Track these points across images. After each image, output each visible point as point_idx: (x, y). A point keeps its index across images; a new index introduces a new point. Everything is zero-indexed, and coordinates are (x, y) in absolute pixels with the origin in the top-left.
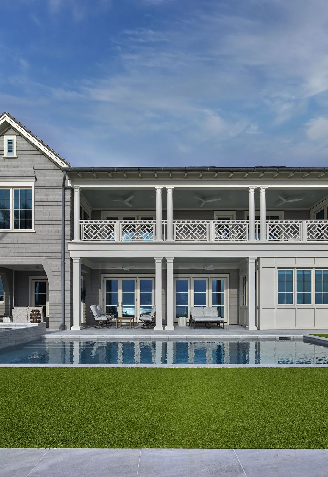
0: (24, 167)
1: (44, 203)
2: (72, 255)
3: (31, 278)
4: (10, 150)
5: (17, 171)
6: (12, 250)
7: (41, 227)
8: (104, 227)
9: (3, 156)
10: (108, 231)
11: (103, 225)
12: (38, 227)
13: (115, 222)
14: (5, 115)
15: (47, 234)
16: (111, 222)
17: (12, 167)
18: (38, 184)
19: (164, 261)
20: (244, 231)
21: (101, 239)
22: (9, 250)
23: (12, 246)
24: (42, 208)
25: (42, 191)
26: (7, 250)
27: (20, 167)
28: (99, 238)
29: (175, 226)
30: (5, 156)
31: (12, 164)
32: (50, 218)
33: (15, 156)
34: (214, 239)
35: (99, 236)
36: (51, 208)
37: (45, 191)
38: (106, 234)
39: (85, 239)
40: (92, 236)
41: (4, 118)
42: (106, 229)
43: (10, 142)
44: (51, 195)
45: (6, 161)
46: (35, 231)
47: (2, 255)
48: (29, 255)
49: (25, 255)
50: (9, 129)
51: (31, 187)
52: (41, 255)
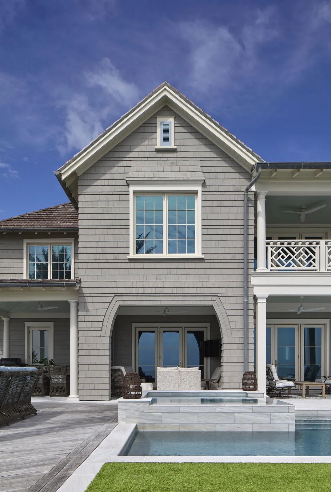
0: (186, 163)
1: (215, 216)
2: (257, 291)
3: (134, 325)
4: (166, 138)
5: (177, 169)
6: (170, 284)
7: (211, 250)
8: (301, 250)
9: (156, 147)
10: (307, 257)
11: (299, 248)
12: (206, 250)
13: (317, 243)
14: (165, 87)
15: (220, 261)
16: (311, 243)
17: (168, 163)
18: (207, 188)
21: (296, 268)
22: (165, 284)
24: (212, 223)
25: (212, 197)
26: (158, 284)
27: (180, 163)
28: (293, 266)
30: (159, 146)
31: (169, 159)
32: (225, 238)
33: (173, 146)
35: (293, 264)
36: (225, 223)
37: (217, 197)
38: (304, 260)
39: (272, 268)
40: (283, 264)
41: (163, 91)
42: (304, 254)
43: (166, 127)
44: (226, 204)
45: (159, 154)
46: (203, 257)
47: (153, 291)
48: (194, 291)
49: (188, 291)
50: (164, 107)
51: (196, 193)
52: (212, 291)
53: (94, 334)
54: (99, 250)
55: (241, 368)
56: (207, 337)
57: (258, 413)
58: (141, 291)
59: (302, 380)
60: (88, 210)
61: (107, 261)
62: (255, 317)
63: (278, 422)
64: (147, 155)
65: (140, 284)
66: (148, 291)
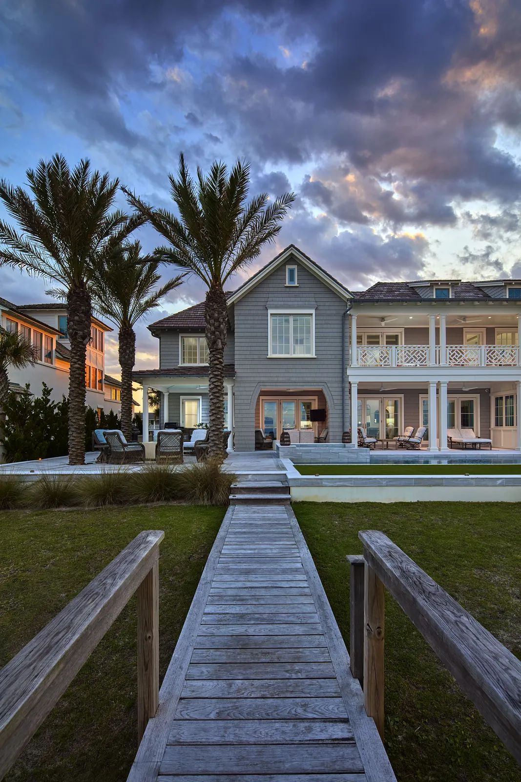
0: (304, 295)
1: (324, 330)
2: (351, 379)
4: (292, 279)
5: (298, 299)
6: (294, 375)
7: (321, 353)
9: (285, 285)
10: (384, 356)
12: (318, 353)
13: (390, 348)
14: (292, 248)
15: (327, 360)
16: (386, 348)
17: (293, 296)
18: (318, 312)
19: (439, 384)
20: (514, 356)
22: (291, 375)
23: (294, 371)
24: (322, 334)
25: (322, 318)
26: (287, 375)
27: (301, 295)
29: (448, 351)
30: (287, 285)
31: (294, 293)
32: (330, 344)
33: (296, 285)
34: (486, 364)
35: (374, 361)
36: (331, 334)
37: (325, 318)
39: (361, 364)
41: (290, 250)
43: (292, 272)
44: (331, 322)
45: (288, 290)
46: (316, 357)
47: (284, 379)
48: (309, 379)
49: (306, 379)
50: (290, 259)
51: (312, 314)
52: (322, 379)
53: (246, 407)
54: (248, 353)
55: (341, 430)
56: (315, 406)
57: (351, 452)
58: (276, 379)
59: (385, 438)
60: (241, 326)
61: (253, 359)
62: (350, 393)
63: (361, 457)
64: (280, 290)
65: (275, 375)
66: (280, 379)
